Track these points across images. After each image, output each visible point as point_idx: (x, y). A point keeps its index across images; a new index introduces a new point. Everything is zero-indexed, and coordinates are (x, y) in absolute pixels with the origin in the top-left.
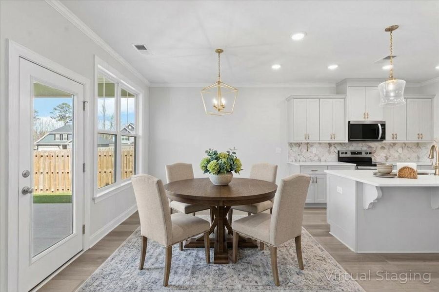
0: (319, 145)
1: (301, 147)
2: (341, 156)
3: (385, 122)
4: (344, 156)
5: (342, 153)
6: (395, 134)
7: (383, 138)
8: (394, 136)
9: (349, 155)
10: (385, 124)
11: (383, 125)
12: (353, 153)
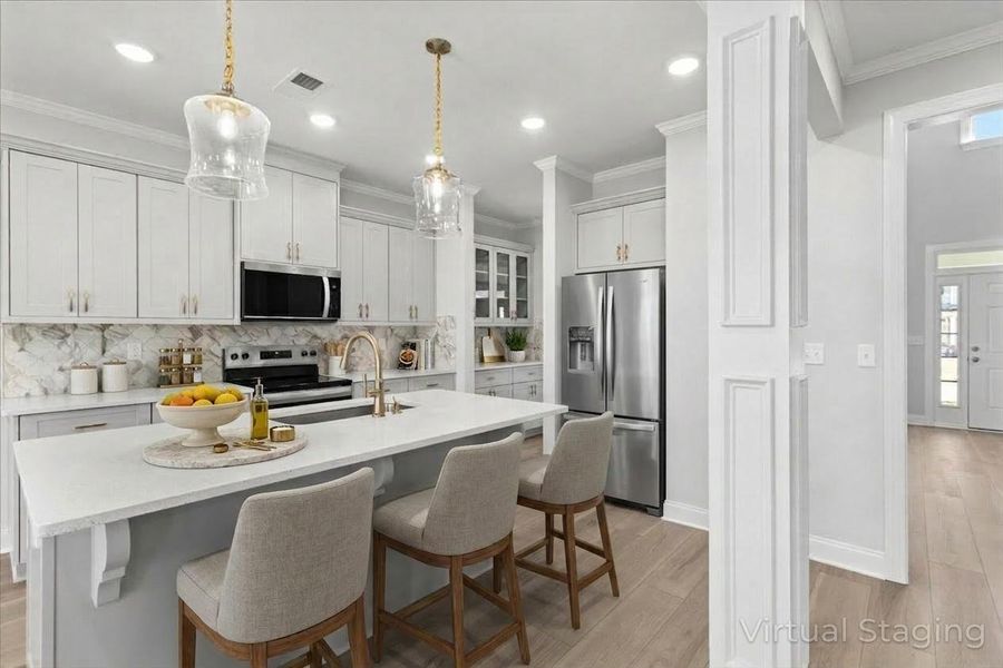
0: (153, 333)
1: (70, 340)
2: (230, 364)
3: (340, 273)
4: (239, 363)
5: (234, 357)
6: (364, 305)
7: (335, 313)
8: (363, 311)
9: (257, 362)
10: (339, 279)
11: (335, 282)
12: (265, 355)
